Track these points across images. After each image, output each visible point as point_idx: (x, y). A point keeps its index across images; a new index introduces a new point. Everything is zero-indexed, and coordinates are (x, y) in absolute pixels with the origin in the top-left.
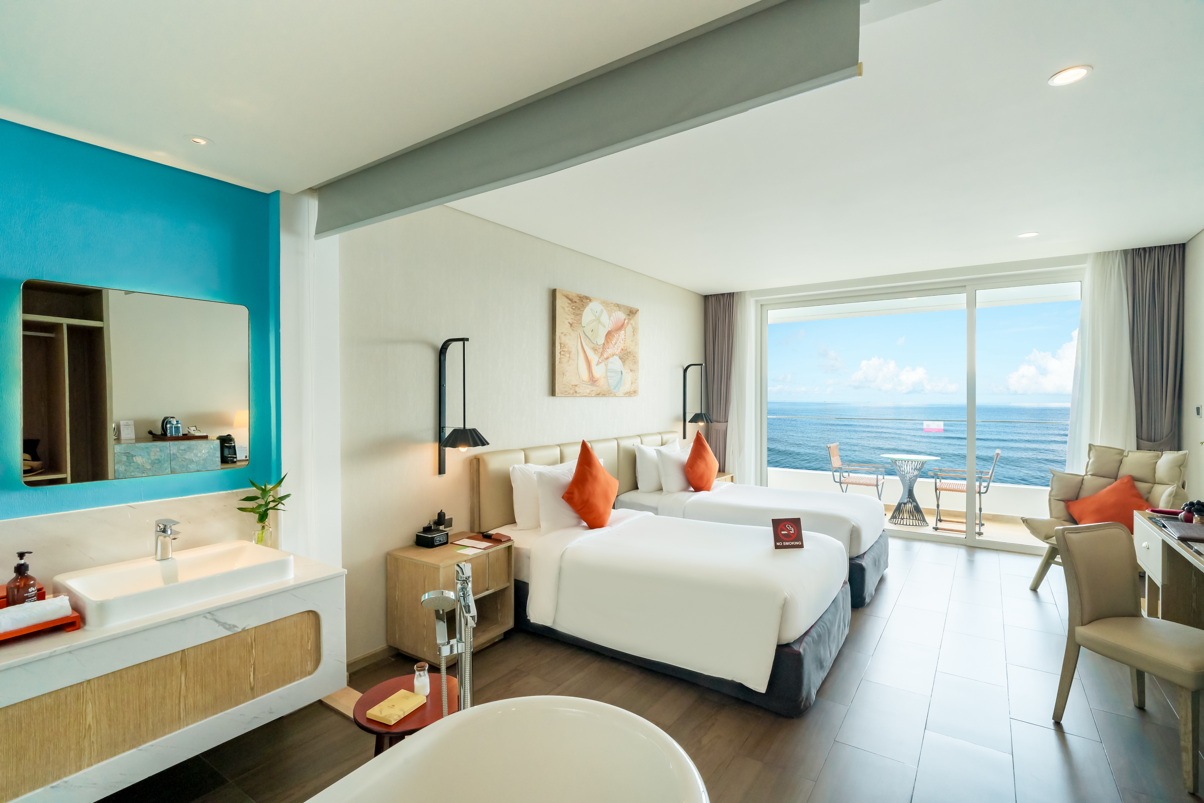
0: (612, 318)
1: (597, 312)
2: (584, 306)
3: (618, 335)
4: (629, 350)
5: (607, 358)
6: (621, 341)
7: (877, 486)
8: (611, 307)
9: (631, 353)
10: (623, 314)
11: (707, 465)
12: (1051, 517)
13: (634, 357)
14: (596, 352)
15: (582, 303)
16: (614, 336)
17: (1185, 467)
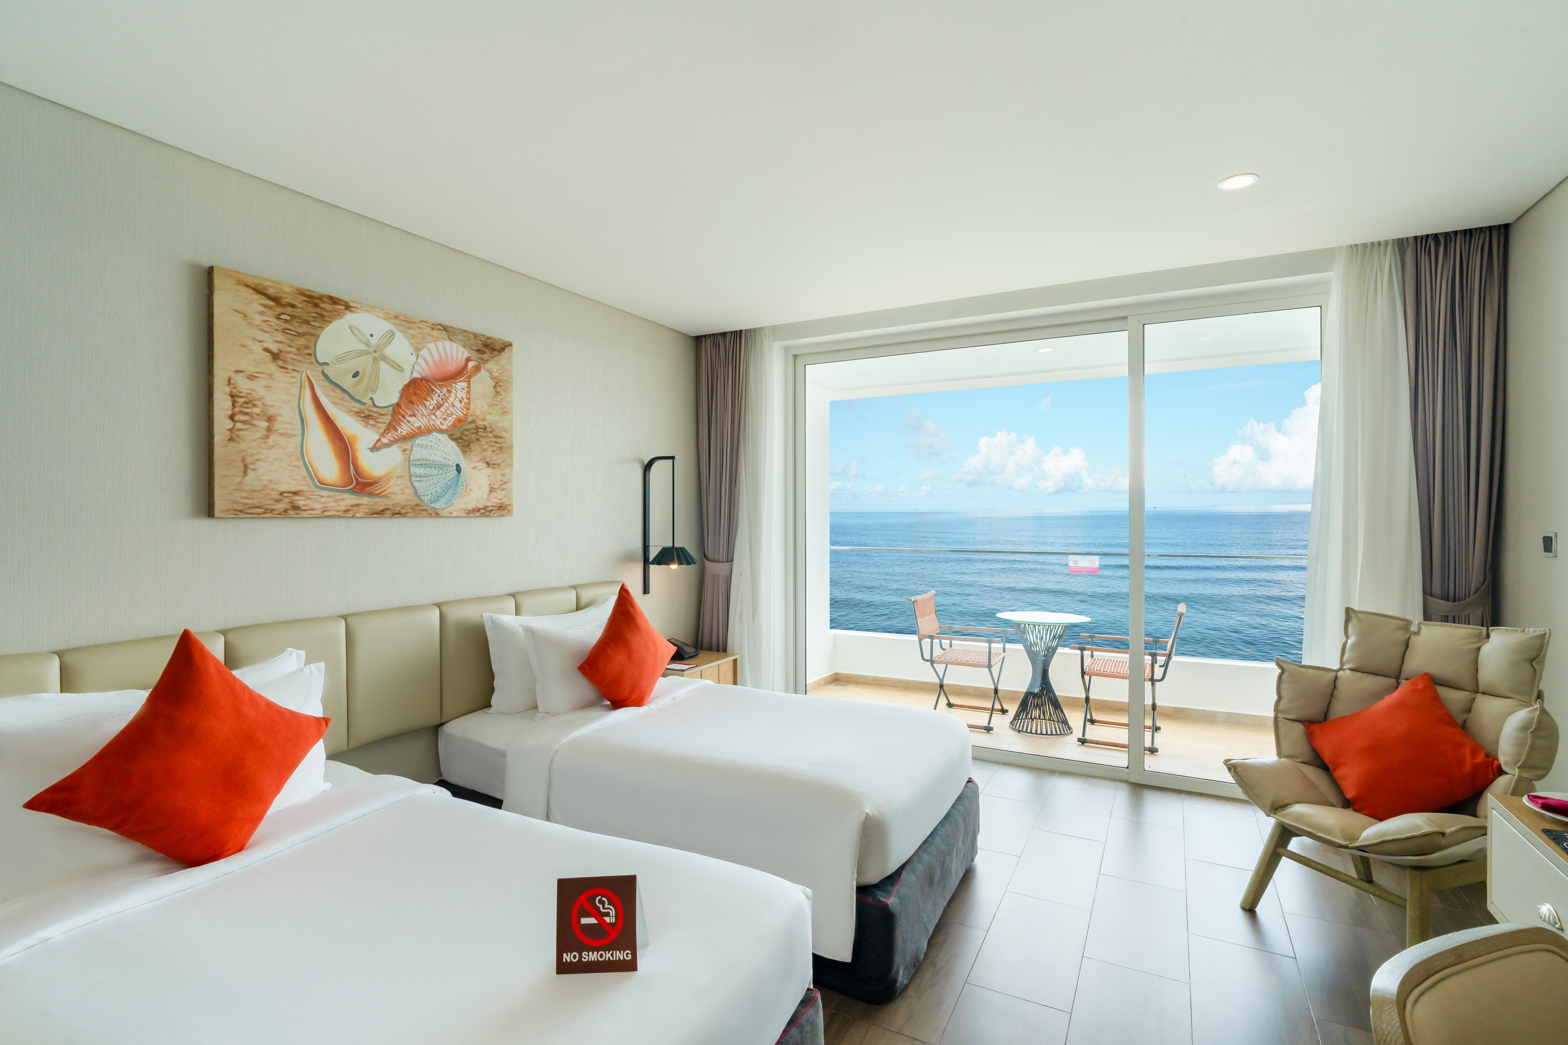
0: (424, 353)
1: (372, 335)
2: (324, 319)
3: (445, 390)
4: (480, 423)
5: (411, 436)
6: (457, 403)
7: (989, 666)
8: (420, 328)
9: (489, 430)
10: (461, 349)
11: (630, 656)
12: (1279, 754)
13: (496, 437)
14: (372, 422)
15: (318, 310)
16: (433, 390)
17: (1542, 662)
